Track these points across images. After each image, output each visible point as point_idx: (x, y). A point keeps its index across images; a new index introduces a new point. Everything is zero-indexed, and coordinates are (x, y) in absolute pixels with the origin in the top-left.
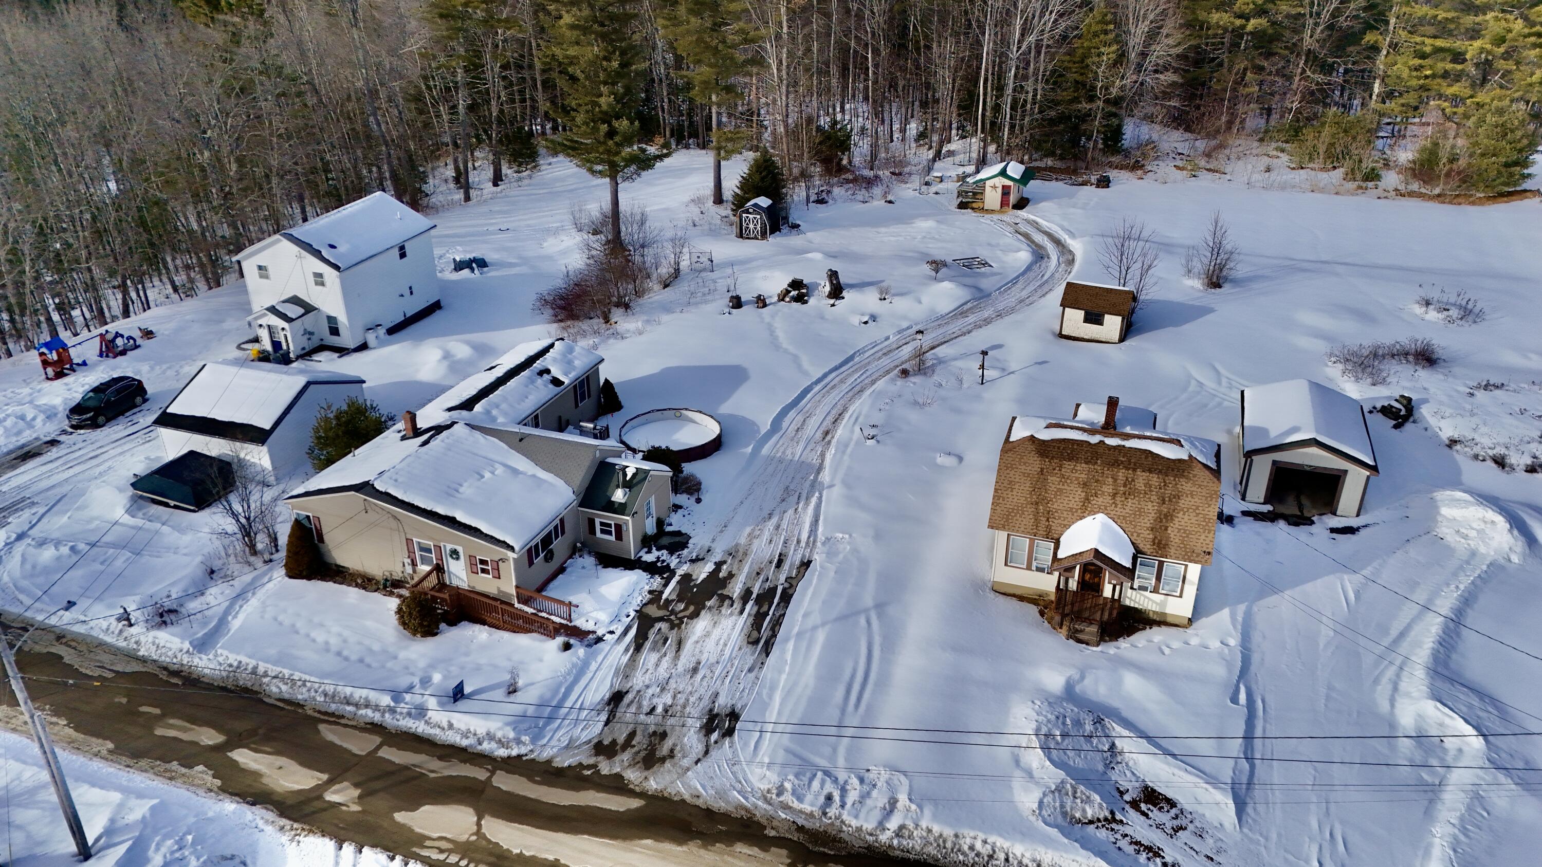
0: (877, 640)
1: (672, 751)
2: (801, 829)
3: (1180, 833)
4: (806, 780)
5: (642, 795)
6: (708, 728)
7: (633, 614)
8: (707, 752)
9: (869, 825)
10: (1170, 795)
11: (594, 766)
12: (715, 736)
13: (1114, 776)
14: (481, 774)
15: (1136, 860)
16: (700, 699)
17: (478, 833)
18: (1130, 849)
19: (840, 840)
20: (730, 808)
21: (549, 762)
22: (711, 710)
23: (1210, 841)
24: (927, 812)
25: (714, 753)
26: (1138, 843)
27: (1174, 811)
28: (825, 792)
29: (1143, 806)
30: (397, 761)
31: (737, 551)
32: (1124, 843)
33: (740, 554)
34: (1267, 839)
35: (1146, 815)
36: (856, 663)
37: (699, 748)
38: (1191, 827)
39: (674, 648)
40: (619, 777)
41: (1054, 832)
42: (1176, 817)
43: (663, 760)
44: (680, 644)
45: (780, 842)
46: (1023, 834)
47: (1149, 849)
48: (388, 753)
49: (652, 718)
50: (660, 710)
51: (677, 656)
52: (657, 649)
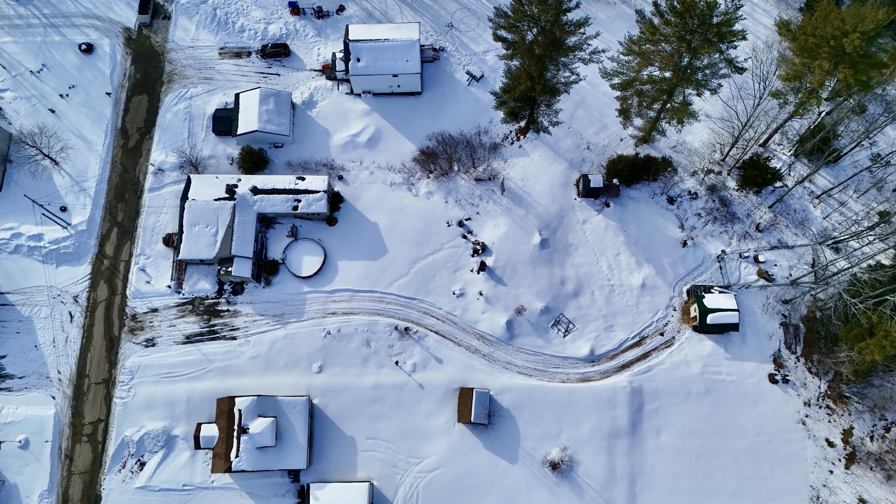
0: (194, 375)
1: (137, 335)
2: (115, 378)
3: (131, 473)
4: (129, 374)
5: (120, 334)
6: (147, 340)
7: (194, 296)
8: (138, 344)
9: (116, 395)
10: (144, 470)
11: (127, 318)
12: (144, 343)
13: (147, 454)
14: (119, 291)
15: (120, 462)
16: (158, 333)
17: (100, 302)
18: (123, 460)
19: (114, 389)
20: (119, 358)
21: (127, 306)
22: (155, 338)
23: (129, 481)
24: (121, 408)
25: (138, 346)
26: (126, 463)
27: (138, 471)
28: (125, 380)
29: (138, 463)
30: (121, 268)
31: (237, 313)
32: (125, 459)
33: (236, 315)
34: (132, 495)
35: (136, 463)
36: (181, 372)
37: (139, 341)
38: (133, 476)
39: (181, 316)
40: (125, 325)
41: (120, 441)
42: (136, 472)
43: (133, 334)
44: (183, 317)
45: (111, 374)
46: (118, 433)
47: (125, 465)
48: (122, 264)
49: (148, 324)
50: (152, 324)
51: (176, 319)
52: (178, 311)
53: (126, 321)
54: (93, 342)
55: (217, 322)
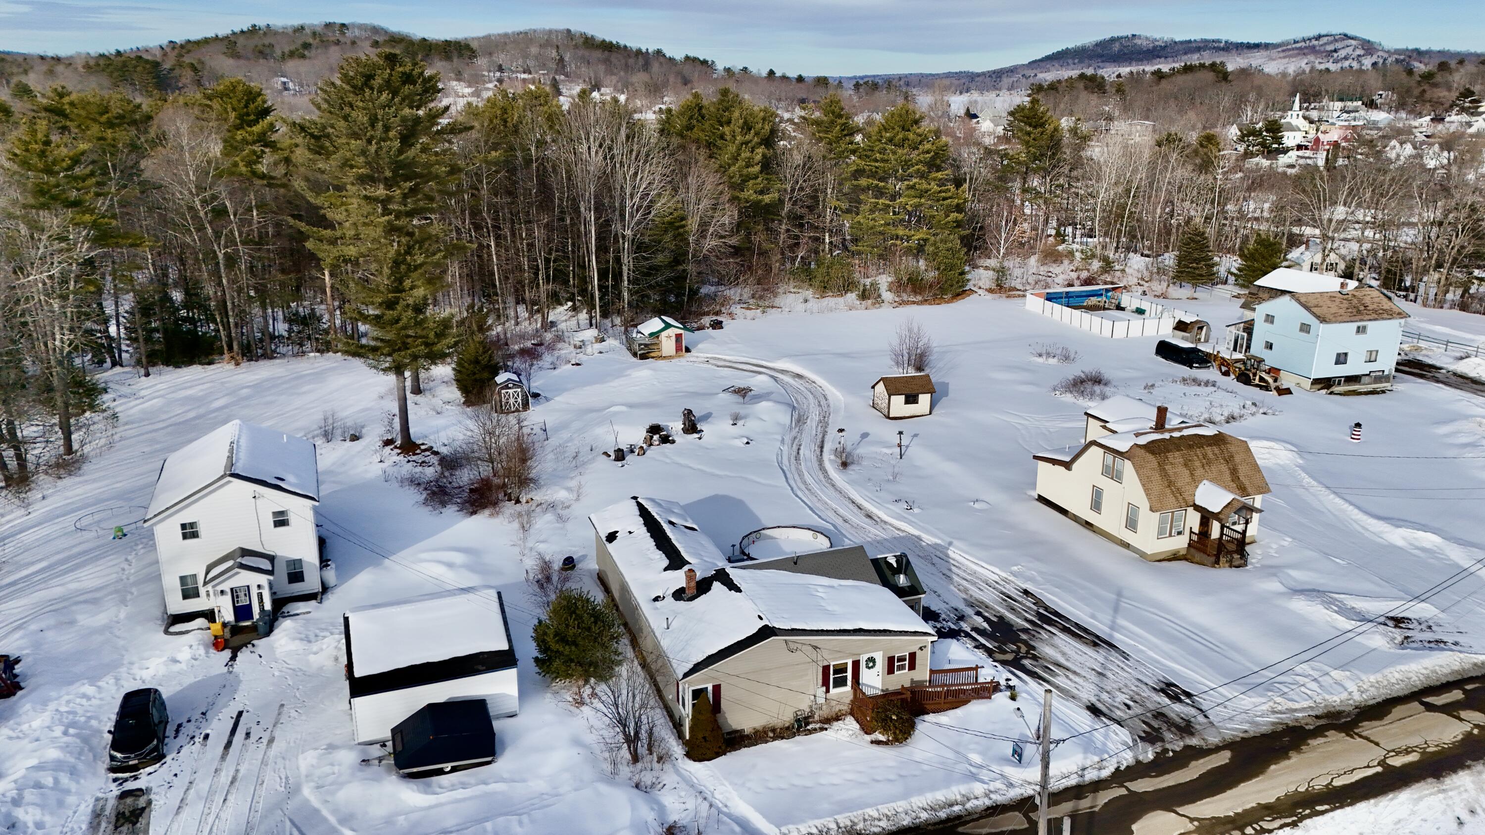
0: (1155, 611)
6: (1174, 698)
7: (996, 664)
8: (1200, 710)
11: (1165, 750)
12: (1186, 701)
14: (1118, 791)
16: (1137, 687)
21: (1138, 762)
22: (1153, 688)
31: (971, 602)
33: (976, 602)
39: (1061, 669)
40: (1188, 747)
43: (1190, 726)
44: (1058, 665)
45: (1322, 729)
49: (1137, 710)
50: (1131, 703)
51: (1075, 673)
52: (1055, 675)
53: (1178, 749)
54: (1302, 789)
55: (1019, 621)
